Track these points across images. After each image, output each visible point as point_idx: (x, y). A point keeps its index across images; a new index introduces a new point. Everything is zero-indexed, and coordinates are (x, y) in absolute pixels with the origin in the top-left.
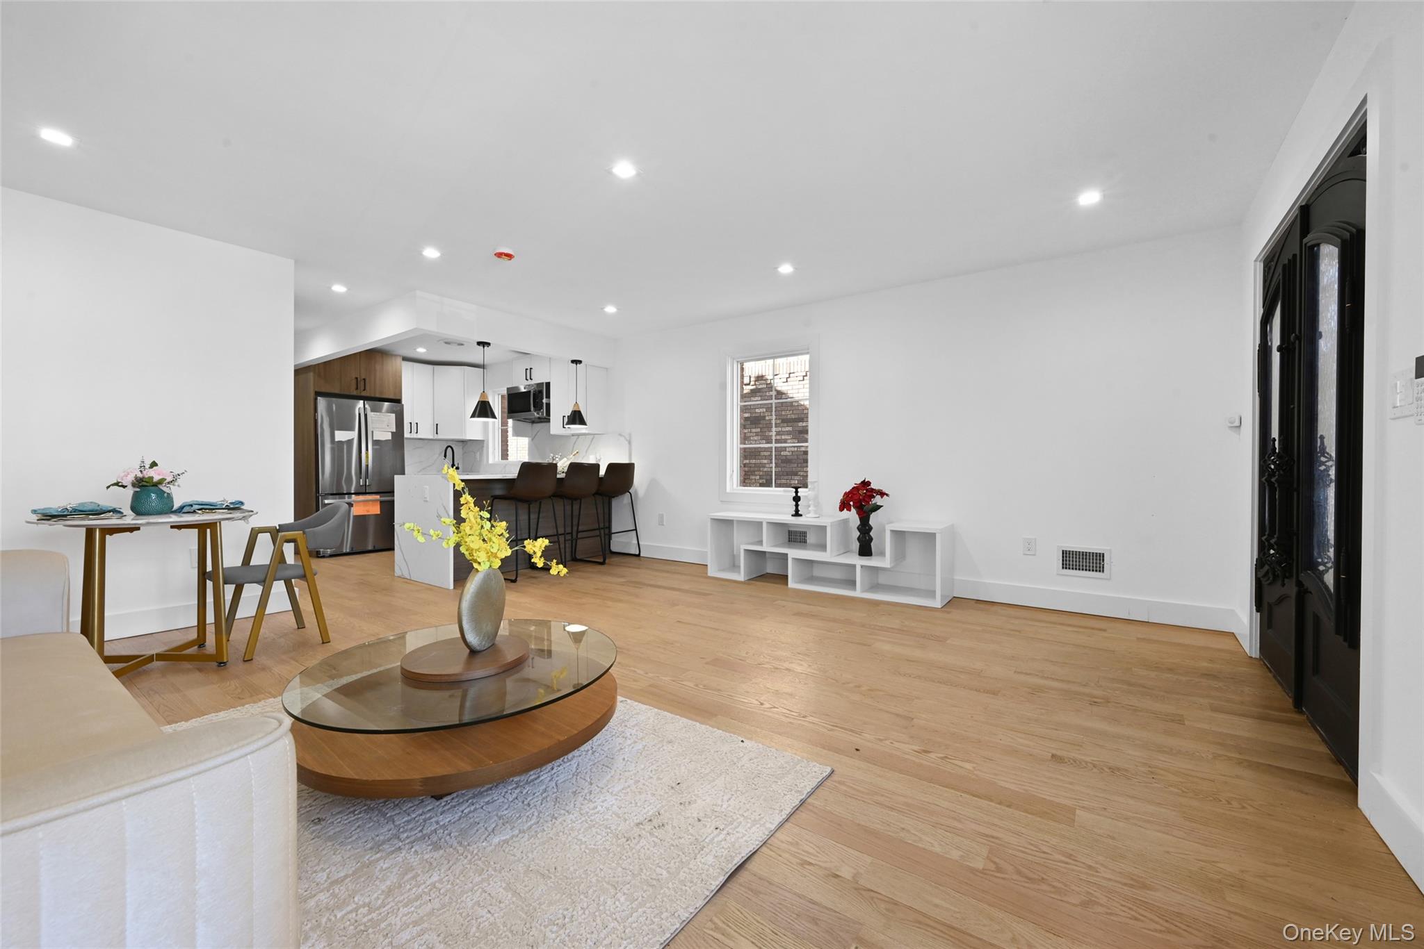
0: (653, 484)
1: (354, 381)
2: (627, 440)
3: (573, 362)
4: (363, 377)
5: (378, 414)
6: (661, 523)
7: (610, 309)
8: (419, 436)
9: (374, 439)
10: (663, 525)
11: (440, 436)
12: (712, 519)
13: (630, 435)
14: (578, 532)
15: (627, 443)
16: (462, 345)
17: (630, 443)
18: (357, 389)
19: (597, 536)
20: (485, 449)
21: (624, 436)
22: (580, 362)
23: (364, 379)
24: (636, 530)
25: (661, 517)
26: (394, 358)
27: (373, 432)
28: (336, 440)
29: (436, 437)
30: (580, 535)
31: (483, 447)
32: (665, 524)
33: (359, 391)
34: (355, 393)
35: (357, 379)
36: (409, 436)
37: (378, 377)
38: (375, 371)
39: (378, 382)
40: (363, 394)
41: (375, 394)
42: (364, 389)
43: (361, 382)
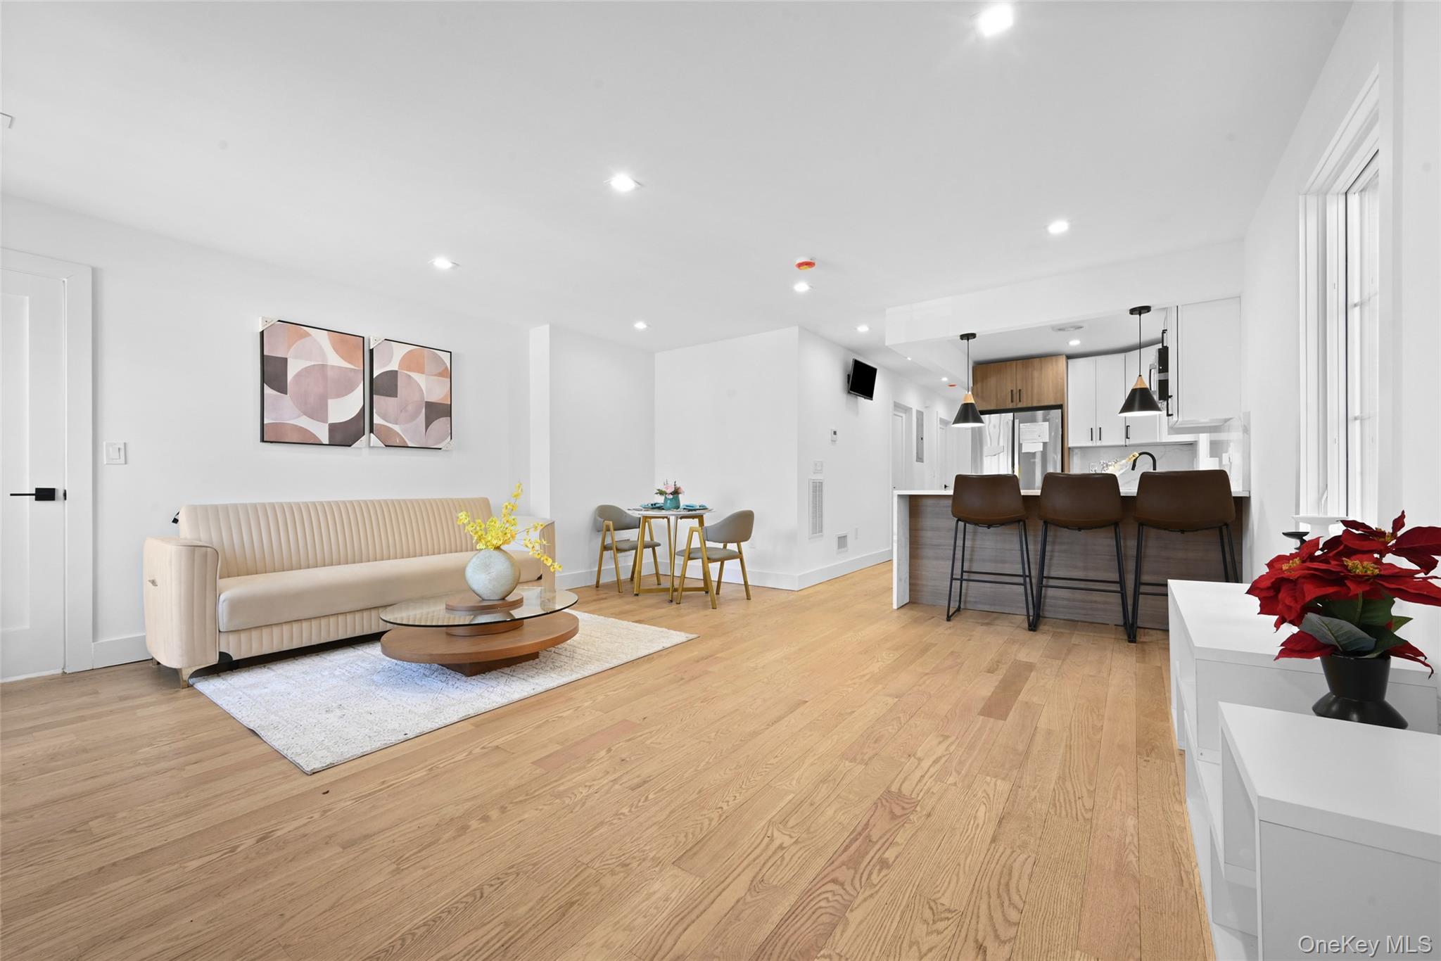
1: (1010, 393)
4: (1019, 387)
5: (1030, 424)
8: (1105, 442)
9: (1023, 451)
11: (1132, 441)
16: (1080, 327)
18: (1013, 401)
23: (1020, 391)
26: (1055, 358)
29: (1126, 443)
33: (1014, 403)
34: (1010, 406)
35: (1012, 391)
36: (1090, 444)
37: (1036, 382)
38: (1032, 378)
39: (1035, 391)
40: (1020, 405)
41: (1032, 404)
42: (1020, 401)
43: (1017, 394)
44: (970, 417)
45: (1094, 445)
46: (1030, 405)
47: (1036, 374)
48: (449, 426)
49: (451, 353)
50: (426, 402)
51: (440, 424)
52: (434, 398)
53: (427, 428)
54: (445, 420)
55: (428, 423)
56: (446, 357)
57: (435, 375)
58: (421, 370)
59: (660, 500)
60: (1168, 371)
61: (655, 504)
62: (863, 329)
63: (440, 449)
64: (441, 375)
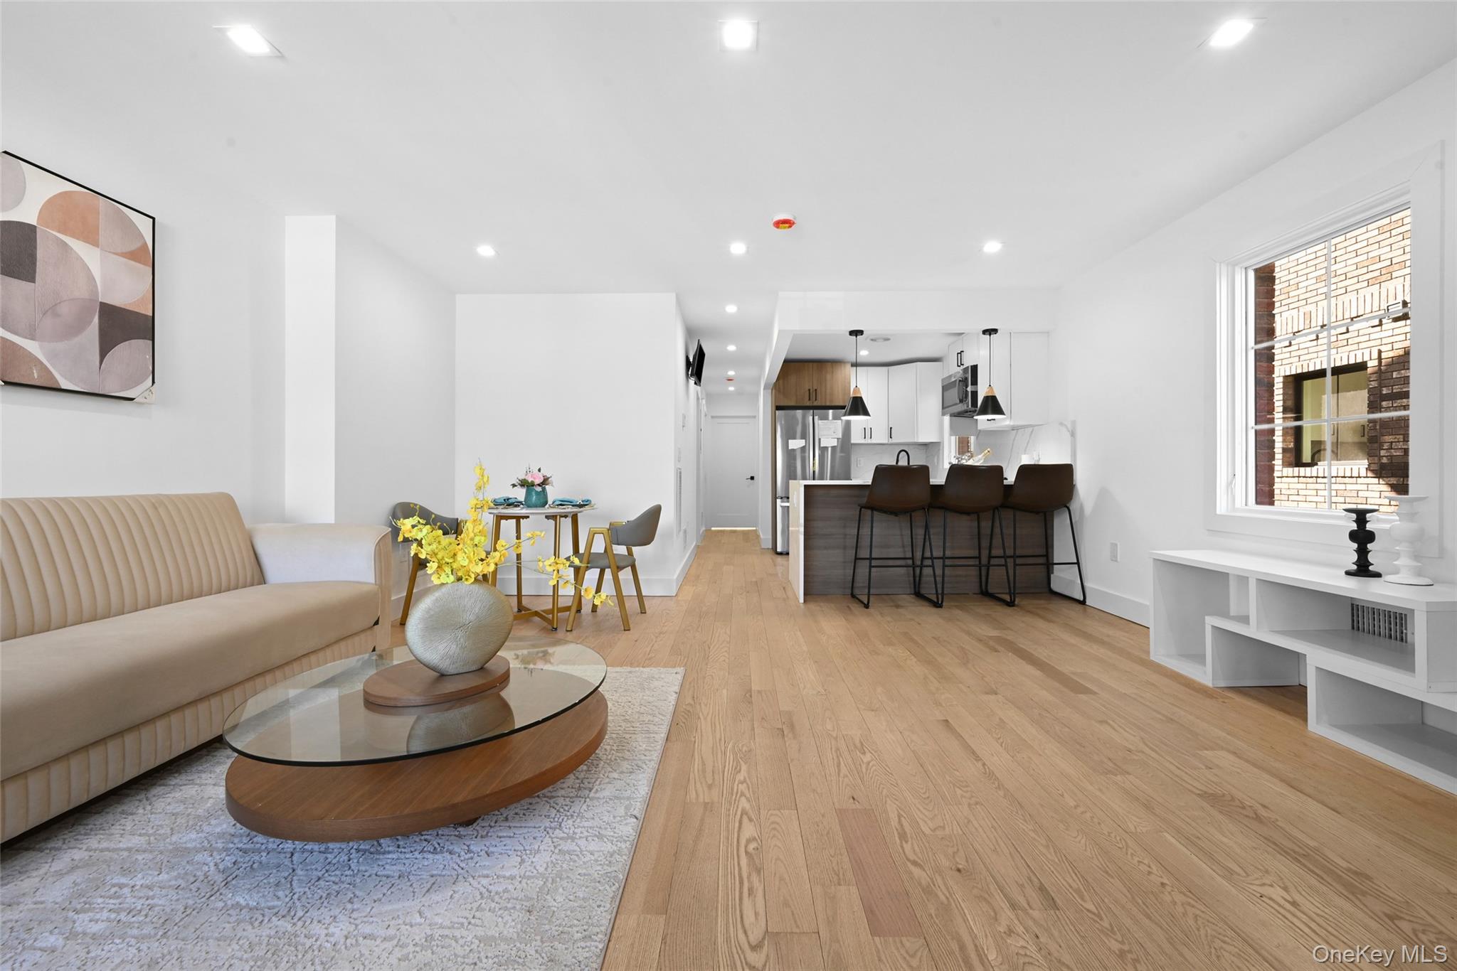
0: (1103, 494)
1: (808, 392)
2: (1069, 431)
3: (985, 332)
4: (815, 388)
5: (826, 421)
6: (1114, 558)
7: (992, 247)
8: (873, 441)
9: (822, 446)
10: (1116, 561)
11: (894, 440)
12: (1155, 560)
13: (1074, 423)
14: (990, 557)
15: (1068, 435)
16: (888, 339)
17: (1073, 434)
18: (809, 399)
19: (1003, 565)
20: (941, 451)
21: (1066, 425)
22: (995, 331)
23: (816, 390)
24: (1078, 563)
25: (1114, 546)
26: (843, 365)
27: (820, 439)
28: (790, 448)
29: (891, 441)
30: (993, 561)
31: (939, 450)
32: (1119, 560)
33: (811, 402)
34: (808, 404)
35: (809, 390)
36: (863, 441)
37: (828, 386)
38: (826, 380)
39: (828, 391)
40: (816, 404)
41: (825, 403)
42: (816, 400)
43: (813, 393)
44: (861, 411)
45: (866, 442)
46: (823, 404)
47: (829, 377)
48: (149, 357)
49: (154, 219)
50: (101, 303)
51: (129, 352)
52: (121, 298)
53: (103, 356)
54: (142, 345)
55: (106, 347)
56: (144, 225)
57: (124, 255)
58: (91, 238)
59: (520, 494)
60: (977, 384)
61: (508, 499)
62: (731, 309)
63: (132, 399)
64: (133, 256)
